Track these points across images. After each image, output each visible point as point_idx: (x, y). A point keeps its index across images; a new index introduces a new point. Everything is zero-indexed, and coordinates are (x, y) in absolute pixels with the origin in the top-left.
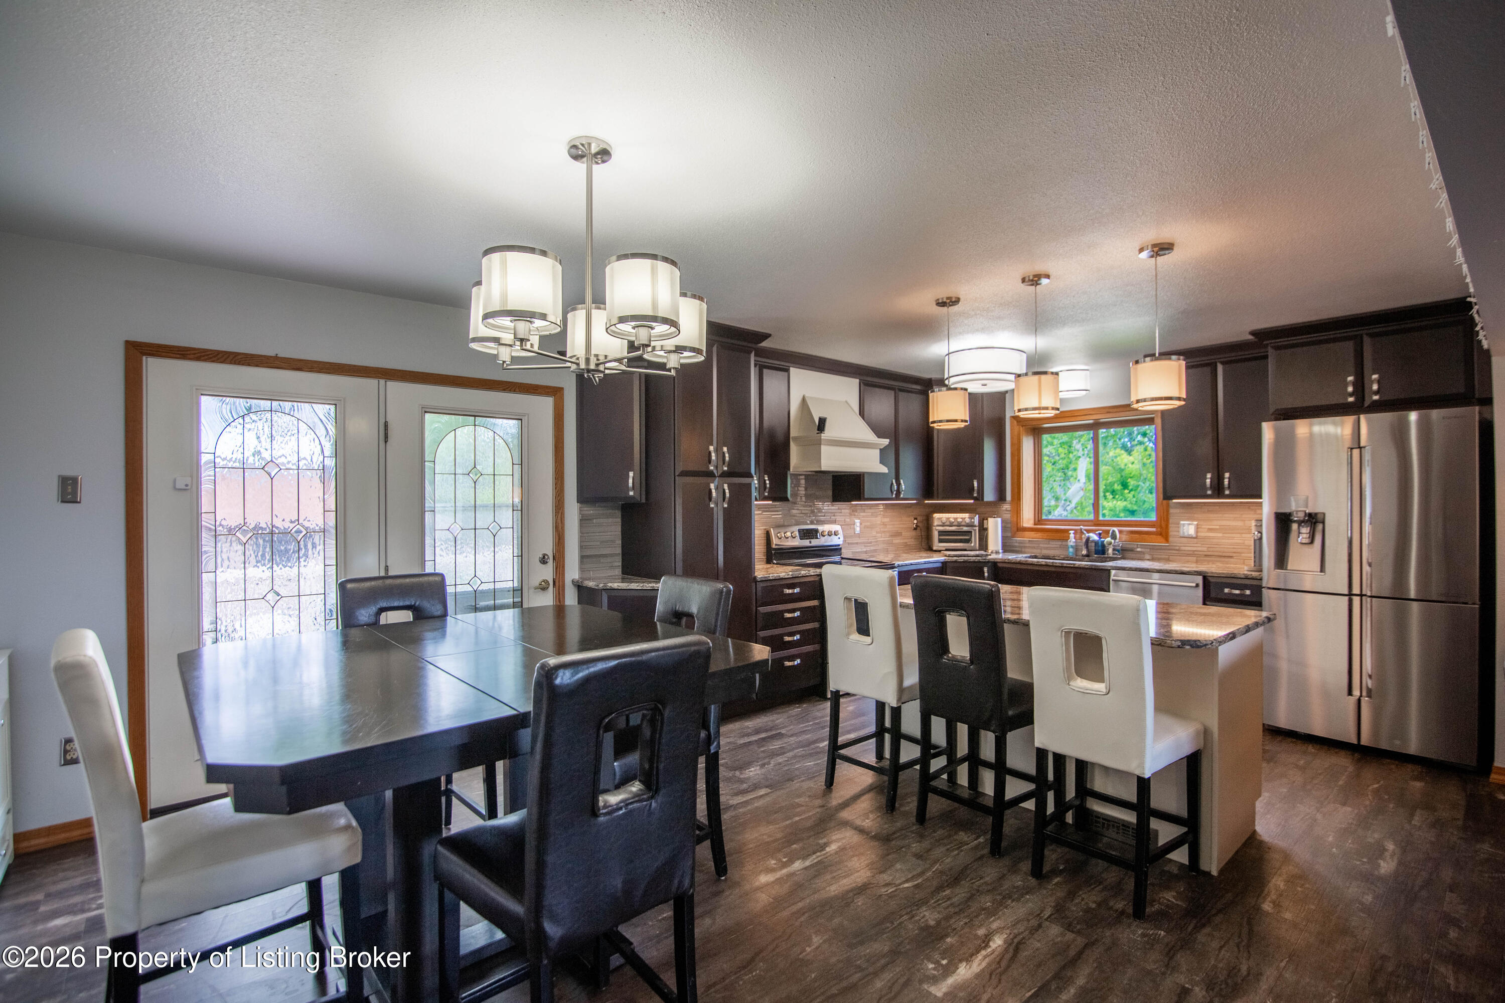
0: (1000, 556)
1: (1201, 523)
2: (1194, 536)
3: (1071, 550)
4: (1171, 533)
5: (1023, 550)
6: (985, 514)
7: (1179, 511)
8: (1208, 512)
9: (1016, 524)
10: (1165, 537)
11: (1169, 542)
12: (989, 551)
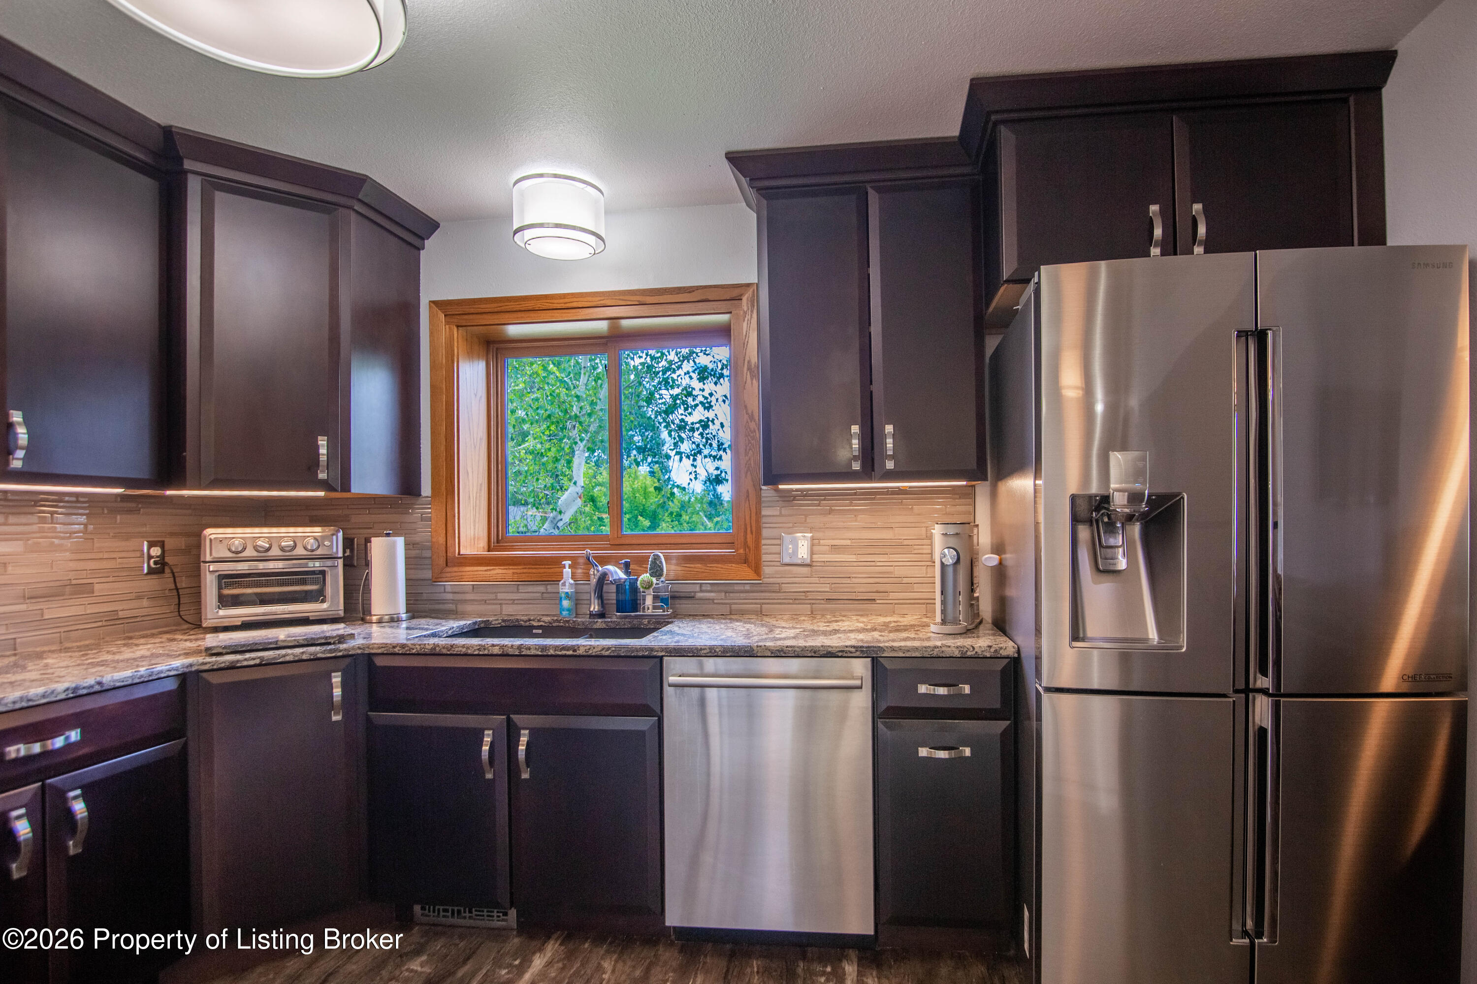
0: (400, 635)
1: (819, 535)
2: (808, 561)
3: (566, 603)
4: (765, 558)
5: (460, 608)
6: (371, 528)
7: (778, 513)
8: (831, 512)
9: (444, 549)
10: (753, 565)
11: (760, 577)
12: (374, 618)
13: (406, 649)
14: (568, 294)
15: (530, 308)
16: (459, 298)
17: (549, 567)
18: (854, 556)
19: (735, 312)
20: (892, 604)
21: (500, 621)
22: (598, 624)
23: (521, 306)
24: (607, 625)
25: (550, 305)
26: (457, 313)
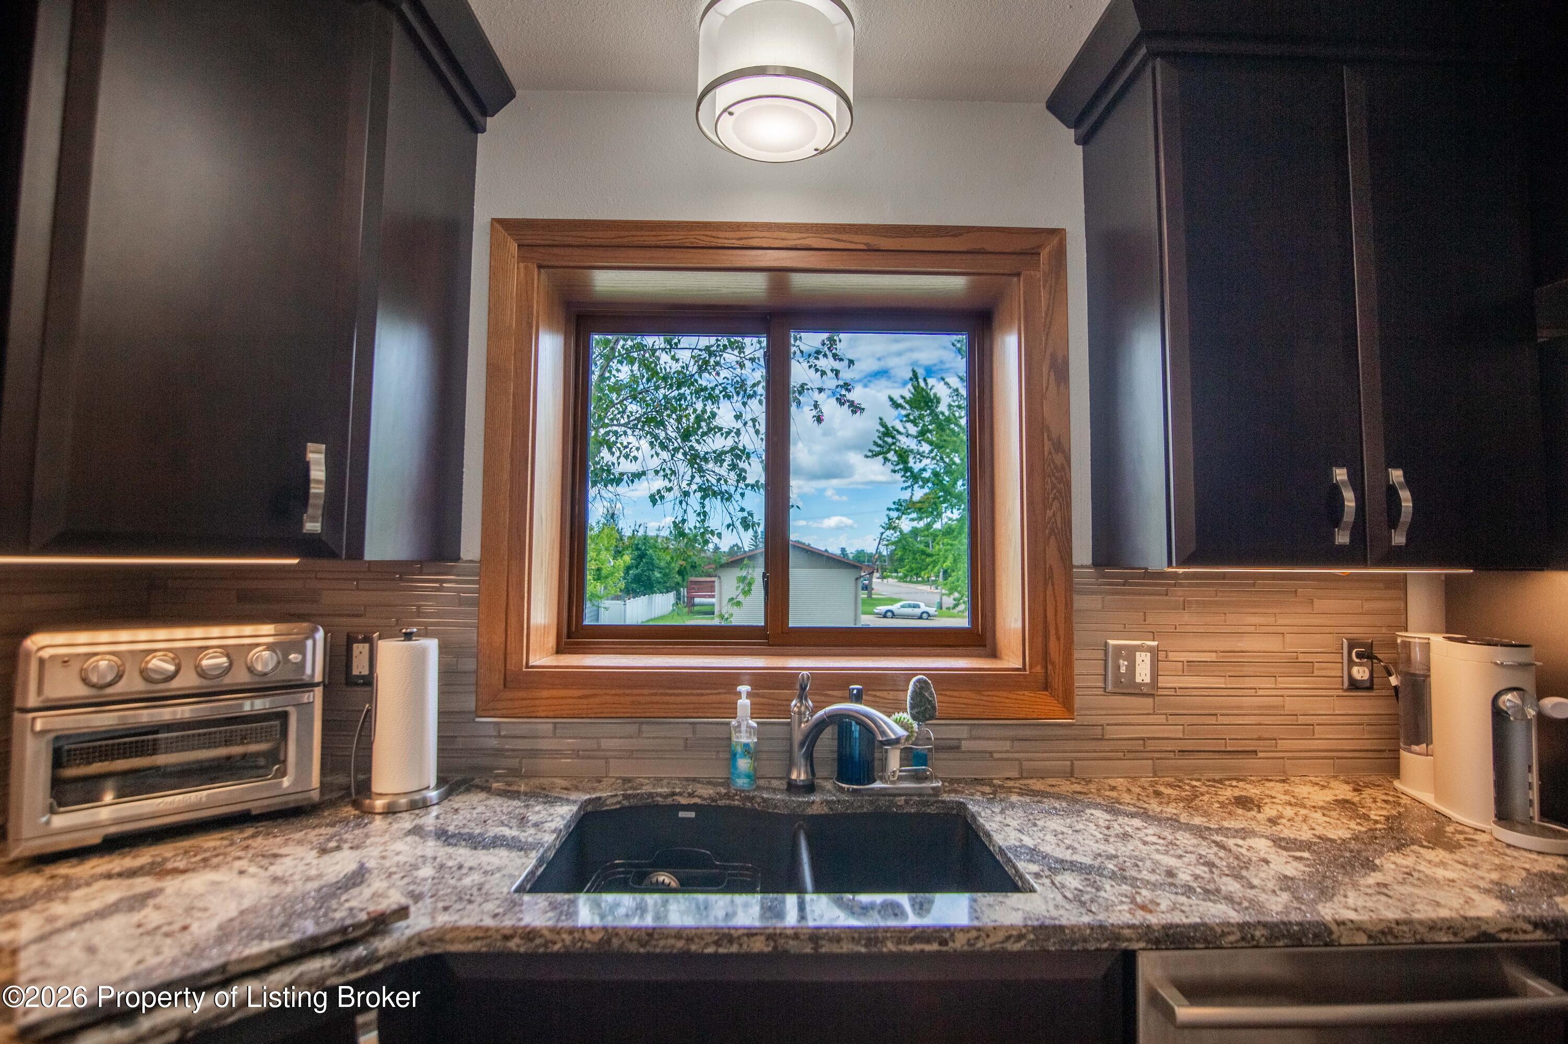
1: (1165, 643)
2: (1151, 687)
3: (744, 764)
4: (1078, 681)
6: (361, 616)
7: (1100, 606)
8: (1184, 606)
9: (502, 657)
10: (1060, 695)
11: (1073, 713)
12: (379, 804)
13: (538, 941)
14: (746, 225)
15: (676, 243)
16: (545, 217)
17: (699, 691)
18: (1223, 680)
19: (1028, 273)
20: (1283, 758)
21: (621, 798)
22: (815, 807)
23: (660, 238)
24: (831, 809)
25: (712, 239)
26: (543, 242)
